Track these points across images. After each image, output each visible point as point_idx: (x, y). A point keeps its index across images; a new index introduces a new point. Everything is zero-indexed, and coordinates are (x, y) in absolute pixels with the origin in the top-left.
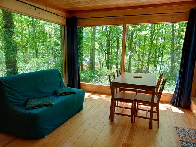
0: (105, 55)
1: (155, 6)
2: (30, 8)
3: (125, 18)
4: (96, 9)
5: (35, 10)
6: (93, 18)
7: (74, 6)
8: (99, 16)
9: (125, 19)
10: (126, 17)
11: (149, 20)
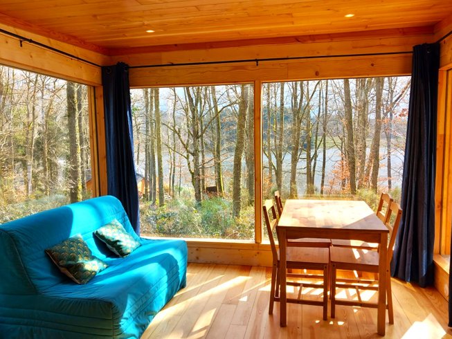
0: (187, 158)
1: (328, 38)
2: (7, 42)
3: (257, 65)
4: (181, 45)
5: (21, 45)
6: (173, 65)
7: (125, 36)
8: (189, 60)
9: (258, 67)
10: (259, 62)
11: (318, 70)
